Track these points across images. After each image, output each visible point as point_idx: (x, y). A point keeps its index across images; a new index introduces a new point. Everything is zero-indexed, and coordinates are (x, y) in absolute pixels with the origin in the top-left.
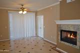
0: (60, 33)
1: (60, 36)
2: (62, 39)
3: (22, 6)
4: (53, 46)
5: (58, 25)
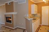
5: (5, 15)
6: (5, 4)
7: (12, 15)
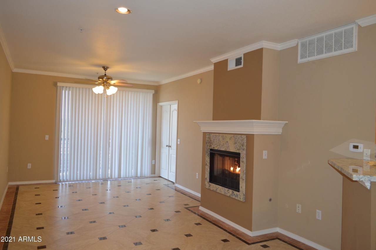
0: (208, 159)
1: (208, 168)
2: (213, 179)
3: (105, 68)
4: (192, 203)
5: (205, 134)
6: (212, 68)
7: (250, 138)
